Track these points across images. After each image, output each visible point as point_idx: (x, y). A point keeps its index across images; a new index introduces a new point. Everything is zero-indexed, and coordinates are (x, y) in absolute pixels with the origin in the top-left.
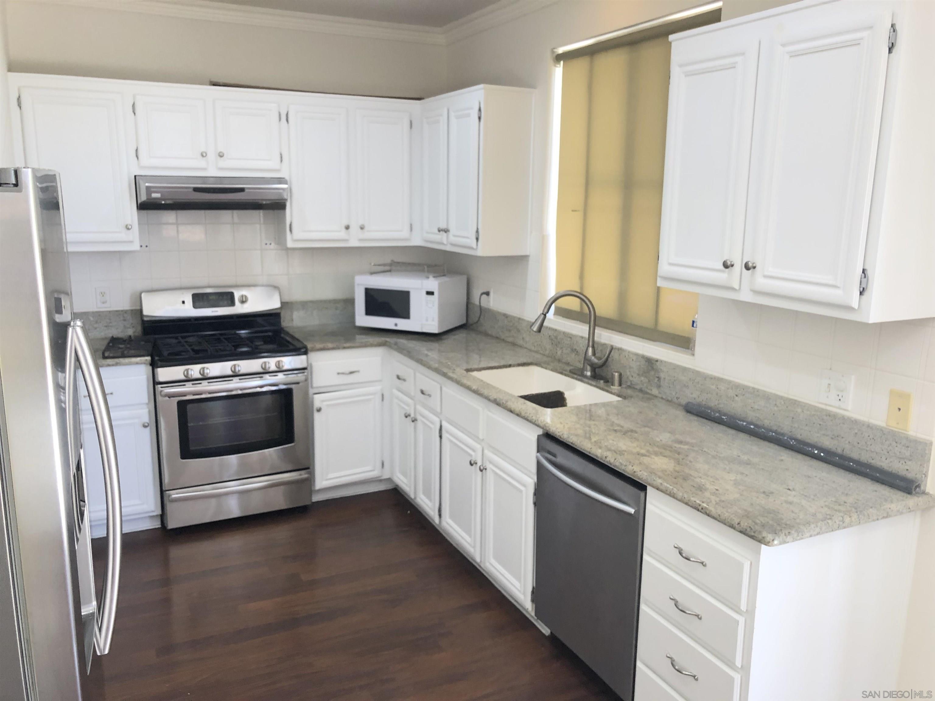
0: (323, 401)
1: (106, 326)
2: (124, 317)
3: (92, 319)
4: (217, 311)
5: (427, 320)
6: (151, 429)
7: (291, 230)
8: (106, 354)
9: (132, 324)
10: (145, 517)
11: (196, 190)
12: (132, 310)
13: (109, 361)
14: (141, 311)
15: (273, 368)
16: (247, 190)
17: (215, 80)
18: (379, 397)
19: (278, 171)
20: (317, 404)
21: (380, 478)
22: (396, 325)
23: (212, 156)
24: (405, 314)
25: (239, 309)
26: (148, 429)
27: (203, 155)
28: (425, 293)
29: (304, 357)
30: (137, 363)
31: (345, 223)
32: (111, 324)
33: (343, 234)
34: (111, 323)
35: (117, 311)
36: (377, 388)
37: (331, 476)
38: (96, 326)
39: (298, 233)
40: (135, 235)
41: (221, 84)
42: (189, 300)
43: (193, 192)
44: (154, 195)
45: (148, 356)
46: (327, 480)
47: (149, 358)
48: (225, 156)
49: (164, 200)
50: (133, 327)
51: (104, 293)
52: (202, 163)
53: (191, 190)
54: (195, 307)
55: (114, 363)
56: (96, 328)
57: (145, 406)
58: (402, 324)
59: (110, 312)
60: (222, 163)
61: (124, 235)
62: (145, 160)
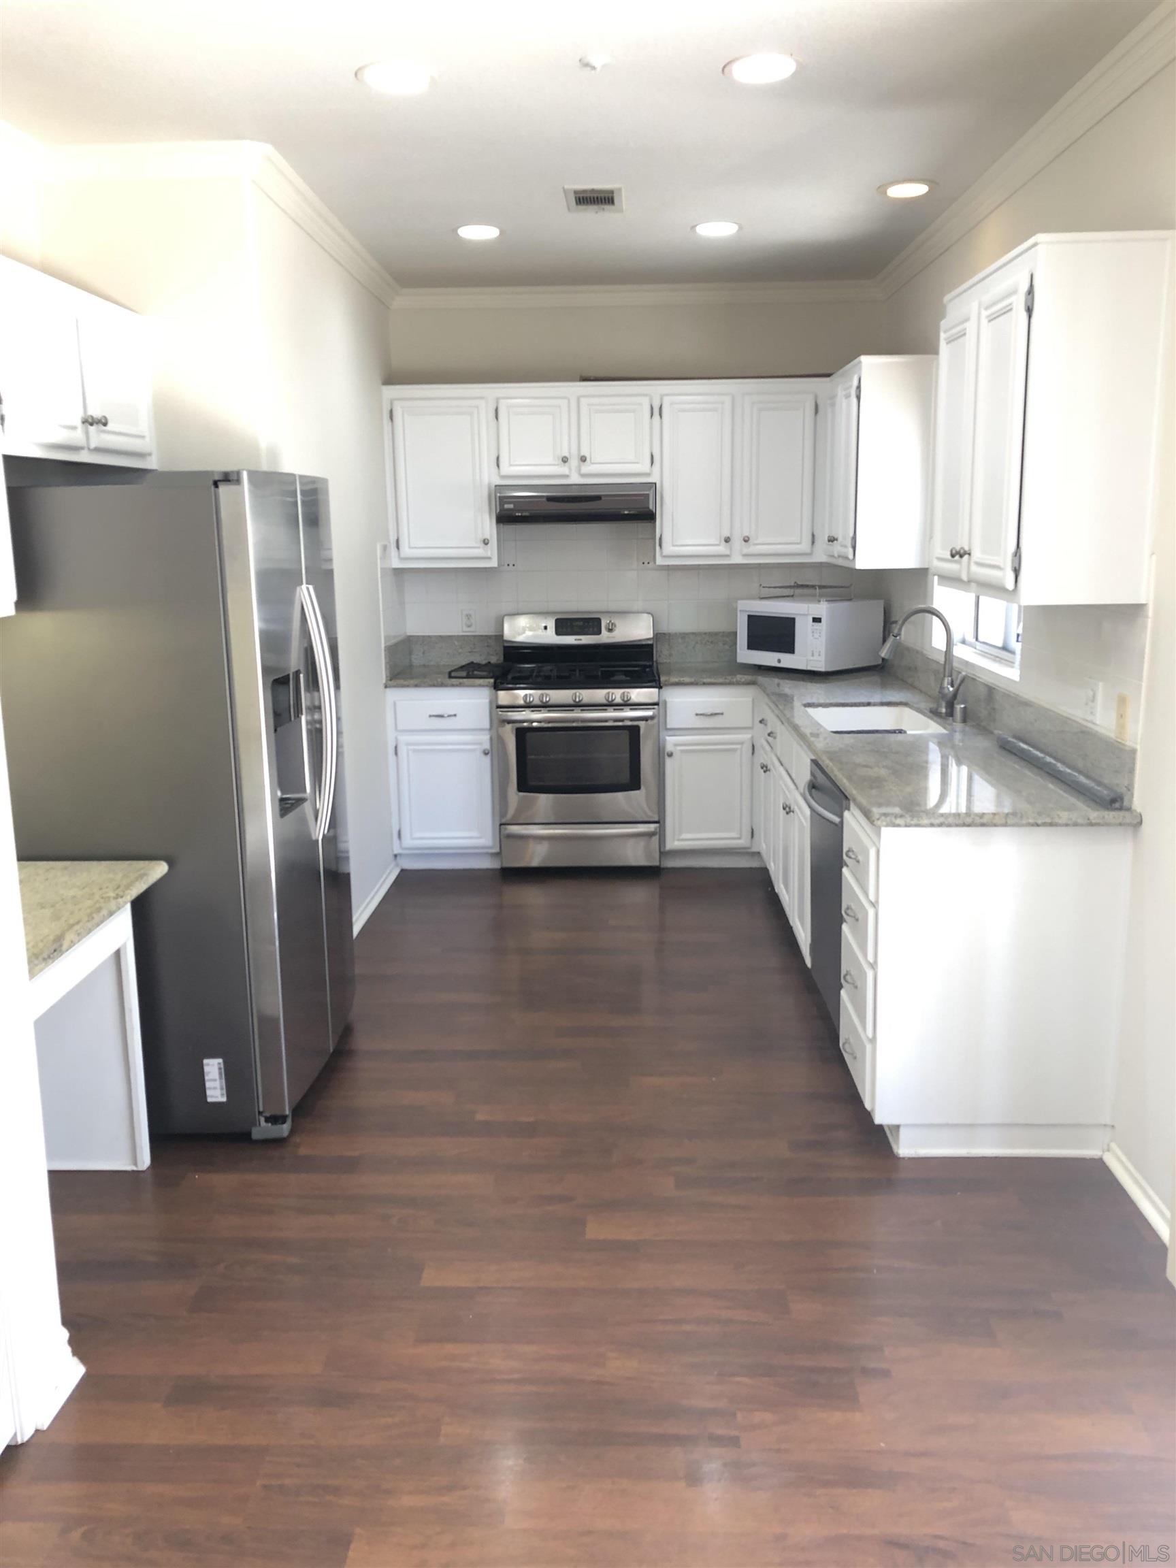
0: (676, 745)
1: (470, 652)
2: (488, 642)
3: (456, 643)
4: (581, 640)
5: (813, 655)
6: (492, 756)
7: (660, 545)
8: (453, 674)
9: (496, 651)
10: (487, 853)
11: (550, 499)
12: (496, 636)
13: (454, 681)
14: (502, 636)
15: (618, 700)
16: (603, 498)
17: (585, 374)
18: (747, 748)
19: (648, 475)
20: (669, 748)
21: (749, 850)
22: (779, 661)
23: (574, 462)
24: (789, 648)
25: (605, 637)
26: (489, 756)
27: (565, 460)
28: (811, 620)
29: (655, 690)
30: (480, 686)
31: (726, 534)
32: (474, 650)
33: (722, 549)
34: (474, 648)
35: (482, 636)
36: (745, 736)
37: (684, 836)
38: (460, 650)
39: (668, 548)
40: (492, 551)
41: (592, 378)
42: (551, 624)
43: (546, 502)
44: (506, 506)
45: (491, 678)
46: (679, 840)
47: (492, 681)
48: (588, 459)
49: (519, 511)
50: (497, 654)
51: (470, 616)
52: (563, 470)
53: (544, 499)
54: (558, 633)
55: (458, 683)
56: (460, 653)
57: (487, 732)
58: (787, 661)
59: (475, 636)
60: (586, 469)
61: (480, 552)
62: (506, 469)
